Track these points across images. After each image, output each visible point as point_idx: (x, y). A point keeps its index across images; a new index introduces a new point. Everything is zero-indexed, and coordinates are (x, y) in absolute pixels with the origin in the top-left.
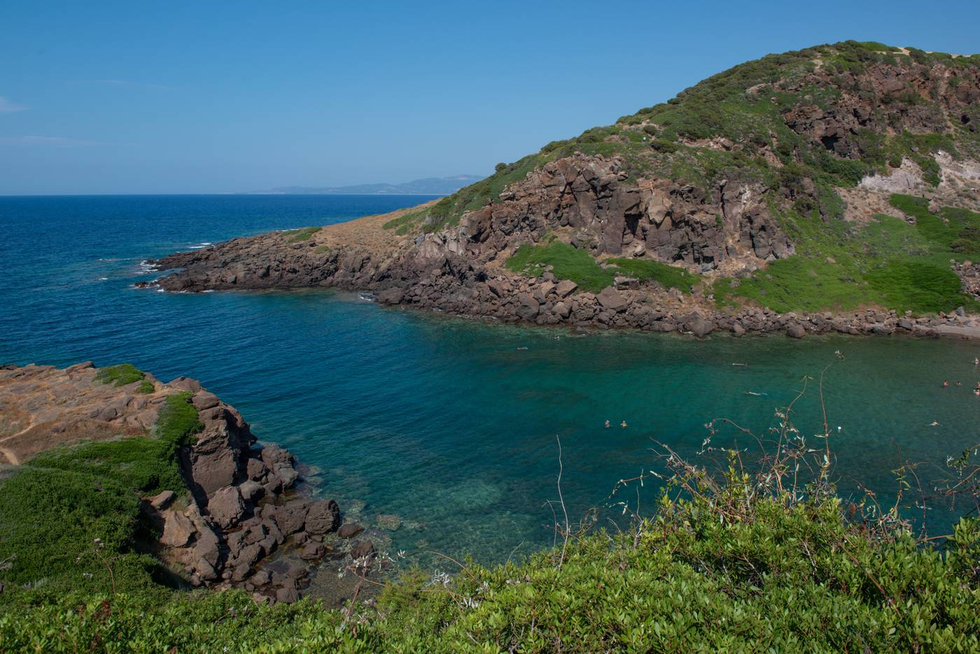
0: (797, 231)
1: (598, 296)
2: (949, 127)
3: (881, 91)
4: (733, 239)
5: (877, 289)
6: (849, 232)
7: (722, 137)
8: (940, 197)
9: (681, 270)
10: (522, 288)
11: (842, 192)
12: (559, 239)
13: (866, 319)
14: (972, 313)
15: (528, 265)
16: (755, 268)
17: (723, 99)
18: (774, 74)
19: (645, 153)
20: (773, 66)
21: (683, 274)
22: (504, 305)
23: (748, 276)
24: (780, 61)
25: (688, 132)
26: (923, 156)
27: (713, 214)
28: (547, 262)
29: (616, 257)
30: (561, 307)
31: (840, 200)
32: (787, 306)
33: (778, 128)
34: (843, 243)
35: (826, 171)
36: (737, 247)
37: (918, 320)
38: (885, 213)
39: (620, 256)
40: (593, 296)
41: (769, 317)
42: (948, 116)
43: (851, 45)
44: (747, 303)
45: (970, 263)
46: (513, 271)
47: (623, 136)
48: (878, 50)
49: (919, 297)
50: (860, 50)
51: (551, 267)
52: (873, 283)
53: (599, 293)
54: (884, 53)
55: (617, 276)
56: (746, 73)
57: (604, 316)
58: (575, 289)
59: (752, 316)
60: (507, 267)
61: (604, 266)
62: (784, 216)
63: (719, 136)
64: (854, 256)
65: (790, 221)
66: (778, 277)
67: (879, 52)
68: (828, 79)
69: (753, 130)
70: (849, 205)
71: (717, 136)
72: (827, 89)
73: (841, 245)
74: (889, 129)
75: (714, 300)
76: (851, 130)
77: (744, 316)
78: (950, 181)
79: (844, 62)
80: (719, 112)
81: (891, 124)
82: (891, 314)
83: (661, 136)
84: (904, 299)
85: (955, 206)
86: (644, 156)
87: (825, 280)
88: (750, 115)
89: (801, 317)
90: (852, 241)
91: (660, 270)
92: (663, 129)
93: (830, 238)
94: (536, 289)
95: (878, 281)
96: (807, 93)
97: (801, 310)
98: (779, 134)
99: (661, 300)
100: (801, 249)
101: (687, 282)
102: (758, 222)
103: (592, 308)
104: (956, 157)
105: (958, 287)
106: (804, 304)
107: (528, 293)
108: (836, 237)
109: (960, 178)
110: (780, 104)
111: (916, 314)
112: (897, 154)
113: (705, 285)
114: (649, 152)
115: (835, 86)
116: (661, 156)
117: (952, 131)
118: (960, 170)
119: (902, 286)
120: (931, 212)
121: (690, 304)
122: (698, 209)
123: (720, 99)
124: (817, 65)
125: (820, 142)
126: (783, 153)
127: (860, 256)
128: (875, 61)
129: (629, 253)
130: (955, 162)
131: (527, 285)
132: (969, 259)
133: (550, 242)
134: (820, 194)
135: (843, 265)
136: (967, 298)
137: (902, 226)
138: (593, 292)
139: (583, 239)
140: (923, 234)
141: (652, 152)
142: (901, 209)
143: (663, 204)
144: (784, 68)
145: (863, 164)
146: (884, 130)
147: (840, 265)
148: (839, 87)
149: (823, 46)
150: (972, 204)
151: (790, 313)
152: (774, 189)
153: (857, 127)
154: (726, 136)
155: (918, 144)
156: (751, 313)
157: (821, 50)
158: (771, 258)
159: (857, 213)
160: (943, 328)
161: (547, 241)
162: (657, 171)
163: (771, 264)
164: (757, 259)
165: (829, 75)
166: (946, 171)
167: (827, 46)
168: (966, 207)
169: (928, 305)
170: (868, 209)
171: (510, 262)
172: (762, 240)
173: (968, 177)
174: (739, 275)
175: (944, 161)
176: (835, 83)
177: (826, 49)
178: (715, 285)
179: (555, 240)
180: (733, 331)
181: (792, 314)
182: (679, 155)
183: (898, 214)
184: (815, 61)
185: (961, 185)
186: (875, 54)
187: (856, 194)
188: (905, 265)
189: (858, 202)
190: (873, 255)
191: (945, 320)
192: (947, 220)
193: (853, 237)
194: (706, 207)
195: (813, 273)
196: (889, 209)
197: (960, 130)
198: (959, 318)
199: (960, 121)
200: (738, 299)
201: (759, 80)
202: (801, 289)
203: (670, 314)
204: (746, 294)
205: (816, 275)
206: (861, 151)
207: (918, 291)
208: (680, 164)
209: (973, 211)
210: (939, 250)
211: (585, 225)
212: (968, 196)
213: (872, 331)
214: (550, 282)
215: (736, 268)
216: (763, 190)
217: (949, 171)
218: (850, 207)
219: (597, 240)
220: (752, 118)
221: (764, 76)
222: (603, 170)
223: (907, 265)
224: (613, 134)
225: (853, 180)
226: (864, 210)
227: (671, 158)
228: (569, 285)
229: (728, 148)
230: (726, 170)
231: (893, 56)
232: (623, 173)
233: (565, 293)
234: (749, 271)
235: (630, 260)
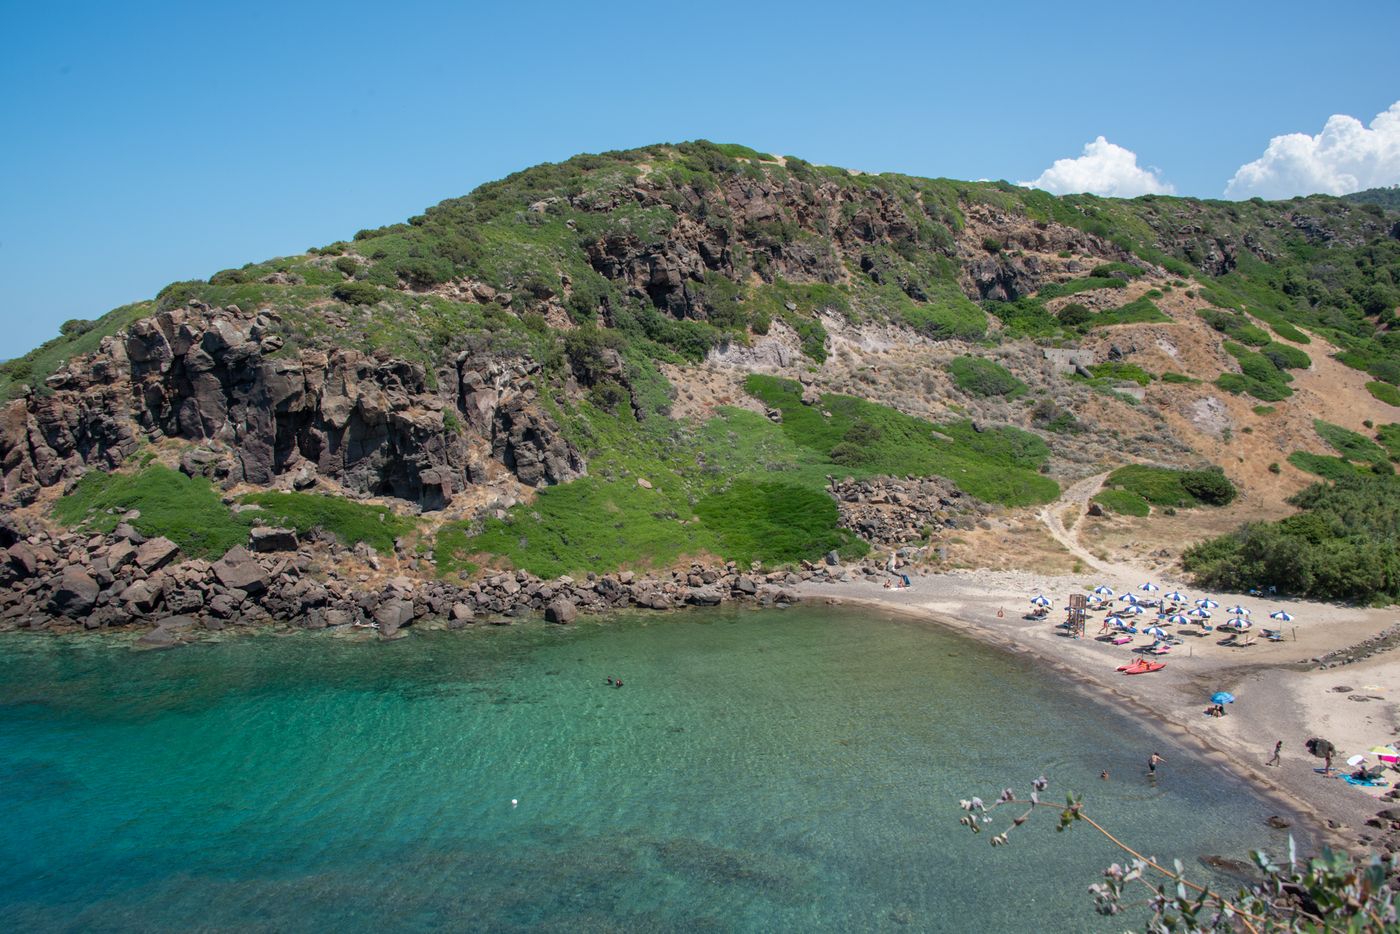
0: (590, 436)
1: (217, 565)
2: (843, 276)
3: (743, 217)
4: (480, 452)
5: (712, 529)
6: (677, 437)
7: (475, 281)
8: (826, 379)
9: (379, 510)
10: (74, 556)
11: (671, 372)
12: (159, 460)
13: (689, 580)
14: (848, 560)
15: (92, 511)
16: (513, 502)
17: (489, 218)
18: (575, 183)
19: (320, 305)
20: (576, 170)
21: (382, 517)
22: (33, 592)
23: (501, 514)
24: (588, 164)
25: (415, 271)
26: (803, 317)
27: (438, 411)
28: (127, 504)
29: (261, 490)
30: (140, 590)
31: (667, 384)
32: (558, 565)
33: (576, 270)
34: (666, 455)
35: (652, 338)
36: (486, 466)
37: (769, 576)
38: (736, 404)
39: (269, 489)
40: (208, 564)
41: (526, 586)
42: (843, 258)
43: (703, 146)
44: (491, 564)
45: (852, 480)
46: (63, 524)
47: (293, 274)
48: (741, 157)
49: (774, 538)
50: (712, 155)
51: (135, 514)
52: (709, 519)
53: (220, 558)
54: (748, 161)
55: (256, 525)
56: (533, 180)
57: (221, 603)
58: (174, 553)
59: (495, 588)
60: (54, 517)
61: (237, 508)
62: (569, 411)
63: (470, 278)
64: (683, 475)
65: (581, 419)
66: (552, 515)
67: (739, 160)
68: (658, 195)
69: (529, 271)
70: (680, 392)
71: (466, 278)
72: (654, 210)
73: (663, 459)
74: (755, 276)
75: (435, 562)
76: (693, 275)
77: (483, 588)
78: (842, 355)
79: (685, 169)
80: (476, 240)
81: (757, 269)
82: (729, 568)
83: (366, 277)
84: (752, 542)
85: (844, 393)
86: (317, 310)
87: (631, 518)
88: (528, 247)
89: (583, 582)
90: (680, 451)
91: (339, 511)
92: (371, 263)
93: (646, 446)
94: (98, 556)
95: (717, 514)
96: (623, 214)
97: (583, 571)
98: (575, 276)
99: (338, 567)
100: (597, 466)
101: (389, 530)
102: (521, 423)
103: (200, 588)
104: (850, 319)
105: (832, 520)
106: (591, 560)
107: (85, 565)
108: (656, 446)
109: (858, 352)
110: (580, 230)
111: (767, 567)
112: (763, 314)
113: (421, 535)
114: (327, 303)
115: (665, 207)
116: (349, 309)
117: (847, 281)
118: (857, 337)
119: (752, 521)
120: (805, 403)
121: (390, 571)
122: (411, 401)
123: (482, 219)
124: (642, 173)
125: (643, 292)
126: (580, 309)
127: (692, 476)
128: (732, 172)
129: (284, 484)
130: (850, 328)
131: (85, 550)
132: (852, 474)
133: (142, 466)
134: (634, 375)
135: (663, 490)
136: (844, 537)
137: (759, 425)
138: (205, 559)
139: (203, 459)
140: (790, 437)
141: (335, 303)
142: (762, 398)
143: (345, 393)
144: (591, 175)
145: (710, 328)
146: (746, 276)
147: (660, 490)
148: (674, 208)
149: (659, 146)
150: (870, 389)
151: (563, 577)
152: (553, 367)
153: (702, 270)
154: (483, 278)
155: (796, 299)
156: (495, 581)
157: (655, 152)
158: (542, 485)
159: (692, 405)
160: (805, 589)
161: (137, 463)
162: (337, 335)
163: (540, 493)
164: (520, 486)
165: (659, 189)
166: (837, 341)
167: (667, 145)
168: (860, 394)
169: (786, 551)
170: (710, 399)
171: (59, 507)
172: (527, 454)
173: (869, 350)
174: (482, 515)
175: (834, 325)
176: (667, 202)
177: (663, 150)
178: (440, 534)
179: (151, 462)
180: (452, 616)
181: (567, 579)
182: (385, 309)
183: (756, 407)
184: (641, 167)
185: (857, 360)
186: (734, 161)
187: (693, 376)
188: (759, 487)
189: (695, 388)
190: (711, 473)
191: (809, 574)
192: (828, 414)
193: (682, 444)
194: (426, 398)
195: (612, 507)
196: (743, 399)
197: (858, 280)
198: (830, 569)
199: (859, 266)
200: (477, 557)
201: (550, 191)
202: (588, 535)
203: (349, 591)
204: (490, 548)
205: (616, 509)
206: (709, 309)
207: (775, 528)
208: (380, 322)
209: (871, 400)
210: (811, 461)
211: (210, 433)
212: (864, 379)
213: (692, 600)
214: (126, 542)
215: (481, 502)
216: (530, 369)
217: (841, 339)
218: (682, 396)
219: (230, 461)
220: (531, 250)
221: (557, 186)
222: (238, 334)
223: (763, 486)
224: (280, 271)
225: (696, 353)
226: (703, 399)
227: (368, 313)
228: (163, 545)
229: (483, 299)
230: (468, 334)
231: (758, 167)
232: (272, 338)
233: (153, 563)
234: (502, 507)
235: (285, 497)
